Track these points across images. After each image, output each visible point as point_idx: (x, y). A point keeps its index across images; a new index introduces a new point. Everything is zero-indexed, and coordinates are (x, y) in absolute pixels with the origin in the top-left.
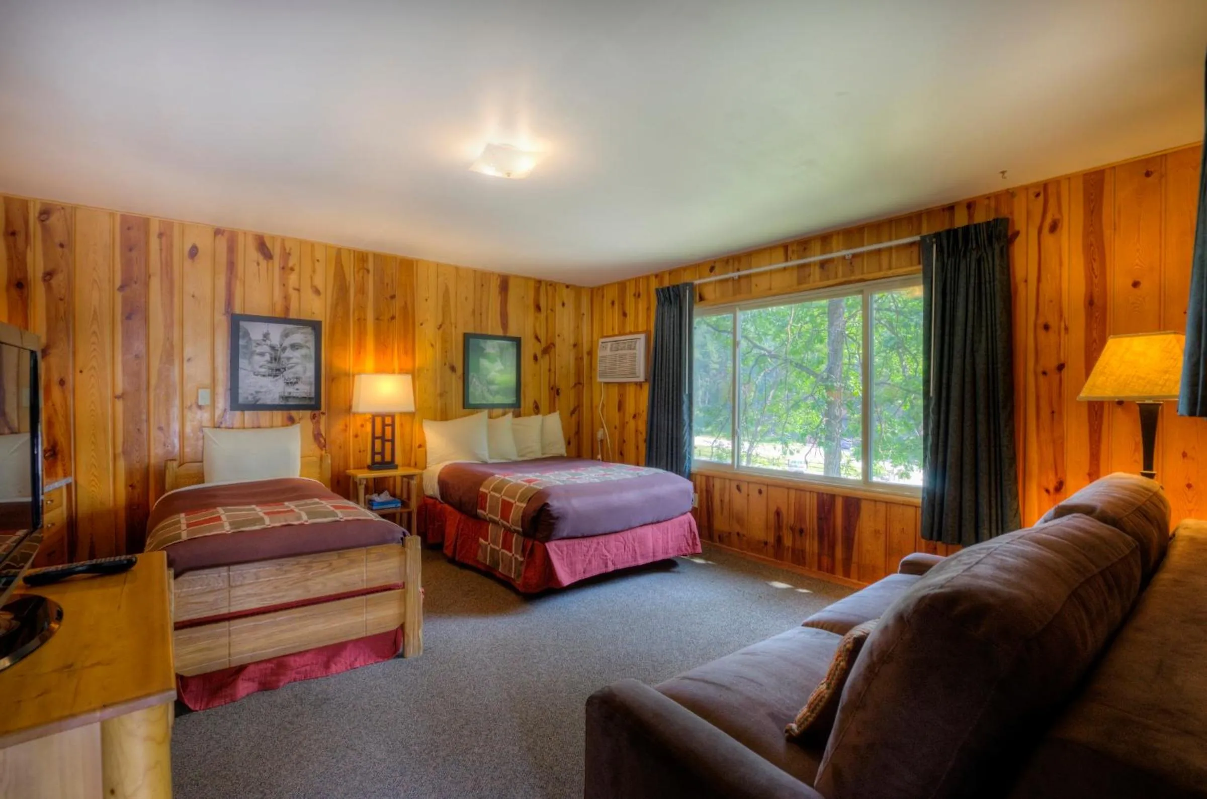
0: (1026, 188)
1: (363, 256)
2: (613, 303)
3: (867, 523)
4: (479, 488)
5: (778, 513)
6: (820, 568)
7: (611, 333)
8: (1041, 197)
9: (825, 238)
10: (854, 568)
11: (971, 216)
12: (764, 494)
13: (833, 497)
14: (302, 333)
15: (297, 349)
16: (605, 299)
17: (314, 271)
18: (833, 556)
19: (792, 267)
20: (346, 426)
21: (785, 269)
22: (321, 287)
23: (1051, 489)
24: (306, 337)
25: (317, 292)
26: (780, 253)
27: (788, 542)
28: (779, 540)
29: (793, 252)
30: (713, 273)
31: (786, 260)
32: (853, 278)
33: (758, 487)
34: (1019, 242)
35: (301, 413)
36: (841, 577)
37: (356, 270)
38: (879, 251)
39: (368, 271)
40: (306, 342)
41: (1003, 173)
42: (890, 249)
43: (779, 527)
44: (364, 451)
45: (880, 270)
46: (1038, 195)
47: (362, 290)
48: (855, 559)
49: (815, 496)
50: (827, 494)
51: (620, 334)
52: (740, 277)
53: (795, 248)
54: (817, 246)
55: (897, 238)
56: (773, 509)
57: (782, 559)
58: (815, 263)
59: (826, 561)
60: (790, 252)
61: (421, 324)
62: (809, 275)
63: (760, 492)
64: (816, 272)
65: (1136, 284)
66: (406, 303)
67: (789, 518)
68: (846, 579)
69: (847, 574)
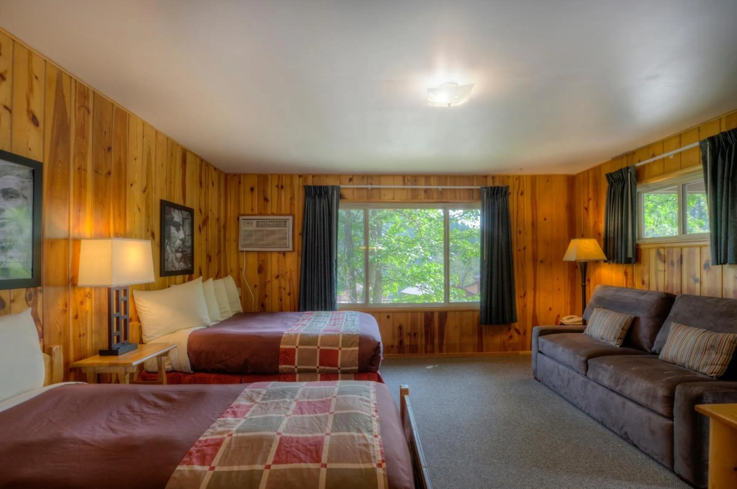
0: (513, 176)
1: (84, 90)
2: (252, 189)
3: (451, 323)
4: (279, 347)
5: (400, 328)
6: (426, 352)
7: (250, 212)
8: (518, 180)
9: (427, 177)
10: (444, 347)
11: (494, 182)
12: (391, 318)
13: (432, 313)
14: (18, 175)
15: (12, 197)
16: (242, 185)
17: (31, 90)
18: (433, 343)
19: (408, 189)
20: (66, 305)
21: (403, 189)
22: (39, 116)
23: (522, 296)
24: (23, 182)
25: (34, 120)
26: (401, 179)
27: (407, 342)
28: (401, 342)
29: (408, 180)
30: (352, 183)
31: (404, 185)
32: (443, 200)
33: (386, 315)
34: (511, 196)
35: (14, 292)
36: (438, 354)
37: (77, 105)
38: (455, 190)
39: (89, 112)
40: (22, 189)
41: (521, 169)
42: (460, 190)
43: (401, 335)
44: (84, 335)
45: (456, 198)
46: (517, 180)
47: (82, 133)
48: (445, 341)
49: (423, 314)
50: (430, 312)
51: (261, 214)
52: (372, 189)
53: (409, 178)
54: (423, 180)
55: (463, 185)
56: (397, 325)
57: (403, 353)
58: (421, 189)
59: (429, 347)
60: (406, 180)
61: (132, 185)
62: (418, 195)
63: (388, 317)
64: (422, 194)
65: (545, 219)
66: (120, 159)
67: (407, 329)
68: (441, 354)
69: (441, 350)
